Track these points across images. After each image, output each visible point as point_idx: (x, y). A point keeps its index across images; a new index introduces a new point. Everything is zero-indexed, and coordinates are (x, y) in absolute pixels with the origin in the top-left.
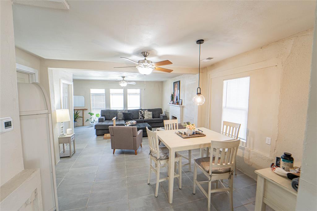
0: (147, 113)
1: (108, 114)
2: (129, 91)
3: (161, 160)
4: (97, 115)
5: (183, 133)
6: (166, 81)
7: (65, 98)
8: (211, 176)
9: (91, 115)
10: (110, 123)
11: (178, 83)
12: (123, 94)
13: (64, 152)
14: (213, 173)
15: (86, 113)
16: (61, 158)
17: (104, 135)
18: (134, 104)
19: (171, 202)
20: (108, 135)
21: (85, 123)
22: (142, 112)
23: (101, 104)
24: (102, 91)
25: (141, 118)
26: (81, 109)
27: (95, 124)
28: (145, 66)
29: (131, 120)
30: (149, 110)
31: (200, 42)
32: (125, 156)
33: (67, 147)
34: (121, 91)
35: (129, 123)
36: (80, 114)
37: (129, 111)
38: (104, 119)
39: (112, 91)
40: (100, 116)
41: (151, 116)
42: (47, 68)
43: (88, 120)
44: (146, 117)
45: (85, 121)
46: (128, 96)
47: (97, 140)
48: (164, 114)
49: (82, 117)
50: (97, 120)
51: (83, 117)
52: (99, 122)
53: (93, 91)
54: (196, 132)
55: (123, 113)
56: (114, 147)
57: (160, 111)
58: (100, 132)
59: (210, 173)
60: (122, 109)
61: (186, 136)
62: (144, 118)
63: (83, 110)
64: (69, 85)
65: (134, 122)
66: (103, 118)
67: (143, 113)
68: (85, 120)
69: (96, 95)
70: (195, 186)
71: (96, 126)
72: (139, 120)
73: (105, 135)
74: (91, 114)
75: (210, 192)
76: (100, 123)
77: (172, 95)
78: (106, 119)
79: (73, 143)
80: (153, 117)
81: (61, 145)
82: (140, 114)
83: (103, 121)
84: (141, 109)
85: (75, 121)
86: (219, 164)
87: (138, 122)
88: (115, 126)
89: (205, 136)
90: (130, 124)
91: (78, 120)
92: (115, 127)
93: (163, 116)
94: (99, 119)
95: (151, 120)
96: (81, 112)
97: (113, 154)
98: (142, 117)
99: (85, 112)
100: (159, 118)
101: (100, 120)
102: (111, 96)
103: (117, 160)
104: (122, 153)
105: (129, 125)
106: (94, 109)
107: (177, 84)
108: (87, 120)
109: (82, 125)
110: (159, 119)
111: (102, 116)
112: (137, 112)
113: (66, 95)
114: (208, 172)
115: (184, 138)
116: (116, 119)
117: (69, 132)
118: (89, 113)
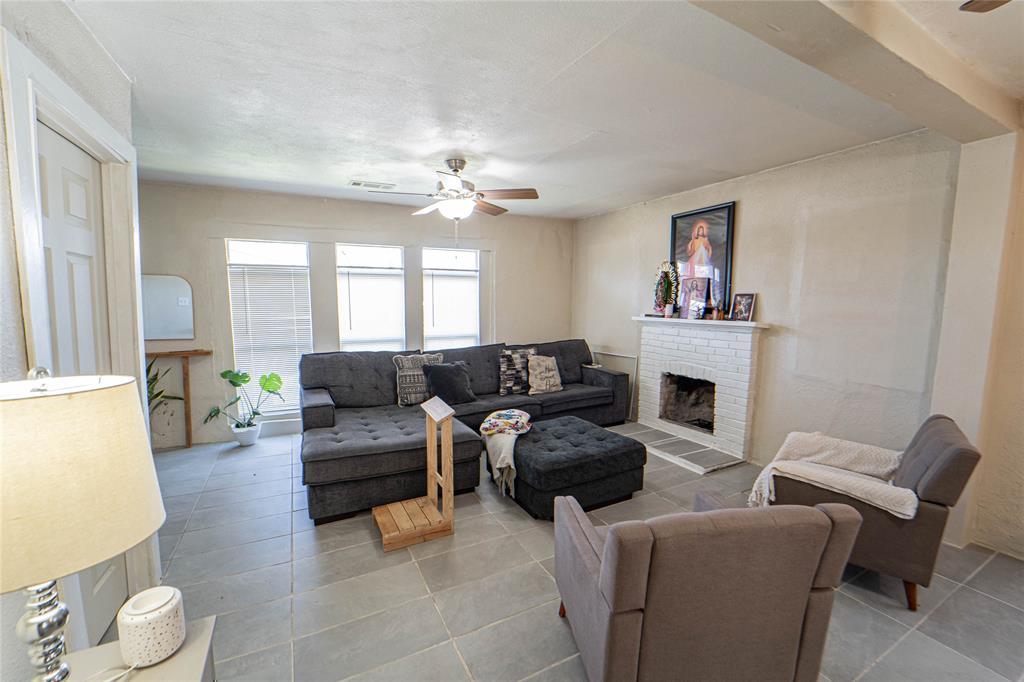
0: (539, 365)
2: (430, 257)
4: (269, 383)
7: (70, 266)
9: (235, 384)
11: (724, 214)
12: (402, 272)
15: (204, 373)
21: (201, 432)
22: (516, 357)
23: (291, 322)
24: (292, 254)
26: (170, 355)
29: (470, 399)
30: (543, 350)
34: (393, 257)
36: (169, 382)
38: (331, 410)
39: (347, 254)
41: (558, 380)
43: (215, 413)
44: (537, 386)
45: (196, 421)
46: (427, 284)
49: (182, 395)
51: (186, 399)
53: (242, 252)
55: (427, 370)
57: (581, 351)
58: (338, 499)
63: (185, 357)
65: (523, 417)
66: (324, 399)
67: (519, 366)
68: (198, 415)
74: (234, 379)
82: (503, 368)
83: (331, 424)
84: (510, 346)
93: (614, 377)
95: (566, 400)
96: (176, 367)
98: (515, 384)
99: (197, 370)
100: (582, 382)
106: (247, 350)
108: (211, 416)
109: (183, 442)
111: (311, 389)
118: (224, 375)
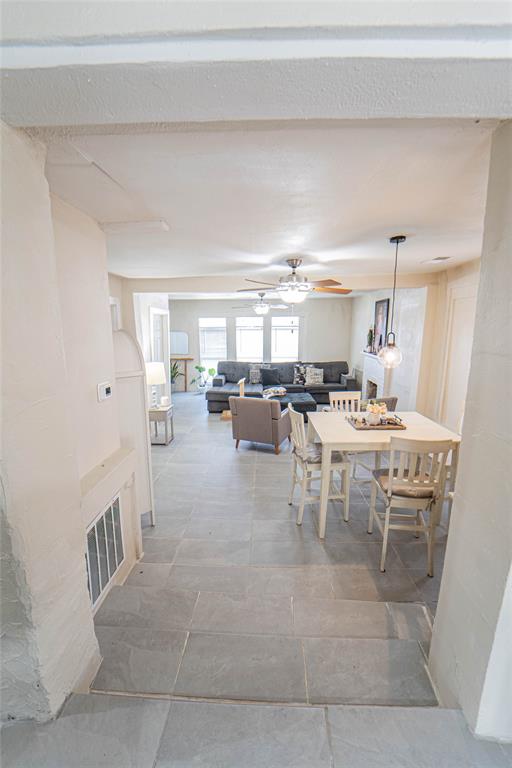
0: (311, 372)
1: (231, 372)
2: (276, 321)
3: (310, 462)
4: (211, 372)
5: (361, 420)
6: (360, 297)
8: (389, 499)
10: (234, 390)
11: (386, 304)
12: (263, 328)
13: (156, 435)
14: (393, 494)
15: (191, 366)
16: (153, 444)
17: (221, 412)
18: (286, 351)
19: (322, 535)
20: (228, 413)
21: (190, 387)
22: (302, 368)
23: (219, 349)
24: (221, 322)
25: (298, 383)
27: (207, 389)
28: (293, 287)
29: (276, 384)
30: (317, 365)
31: (397, 239)
32: (256, 454)
33: (161, 428)
34: (260, 322)
35: (272, 390)
36: (180, 369)
37: (273, 365)
38: (224, 381)
39: (241, 321)
40: (216, 374)
41: (321, 379)
42: (132, 295)
43: (194, 381)
44: (309, 381)
45: (188, 383)
46: (273, 332)
47: (210, 421)
48: (351, 375)
50: (210, 381)
51: (185, 375)
52: (214, 385)
53: (204, 322)
54: (391, 419)
55: (261, 370)
56: (237, 436)
57: (343, 367)
58: (216, 406)
59: (389, 495)
60: (261, 361)
61: (362, 425)
62: (305, 381)
63: (186, 360)
64: (162, 316)
65: (281, 390)
66: (222, 378)
67: (302, 372)
68: (189, 381)
69: (210, 330)
70: (371, 518)
71: (208, 394)
72: (294, 385)
73: (224, 412)
74: (201, 370)
75: (388, 526)
76: (217, 389)
77: (371, 331)
78: (227, 381)
79: (169, 421)
80: (325, 382)
81: (153, 423)
82: (296, 372)
83: (221, 385)
84: (300, 363)
85: (172, 382)
86: (406, 480)
87: (290, 391)
88: (242, 397)
89: (405, 428)
90: (272, 394)
91: (176, 380)
92: (242, 400)
93: (348, 380)
94: (215, 380)
95: (320, 388)
96: (182, 364)
97: (235, 448)
98: (300, 380)
99: (189, 365)
100: (339, 382)
101: (217, 383)
102: (238, 332)
103: (241, 460)
104: (253, 448)
105: (269, 396)
106: (205, 359)
107: (384, 305)
108: (192, 382)
109: (184, 390)
110: (338, 385)
111: (220, 374)
112: (290, 367)
113: (159, 335)
114: (386, 492)
115: (357, 429)
116: (247, 382)
117: (164, 403)
118: (197, 368)
